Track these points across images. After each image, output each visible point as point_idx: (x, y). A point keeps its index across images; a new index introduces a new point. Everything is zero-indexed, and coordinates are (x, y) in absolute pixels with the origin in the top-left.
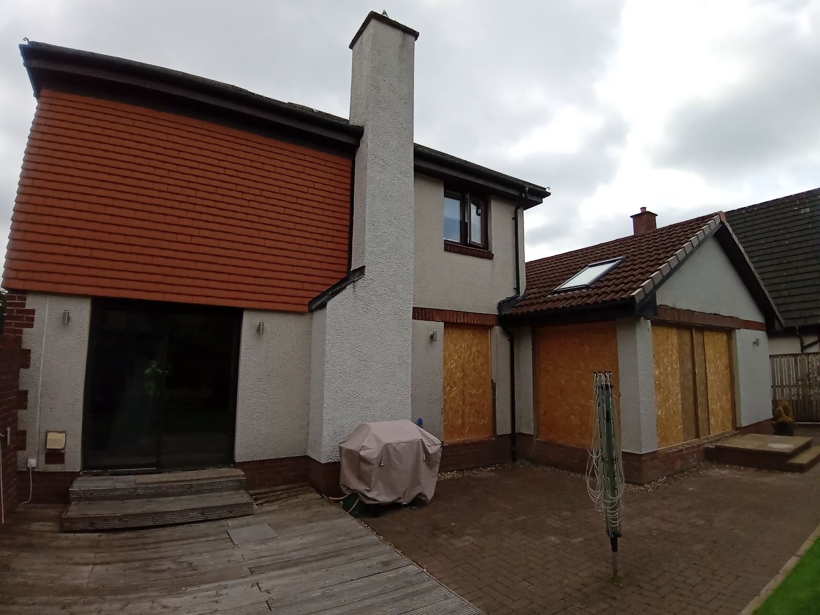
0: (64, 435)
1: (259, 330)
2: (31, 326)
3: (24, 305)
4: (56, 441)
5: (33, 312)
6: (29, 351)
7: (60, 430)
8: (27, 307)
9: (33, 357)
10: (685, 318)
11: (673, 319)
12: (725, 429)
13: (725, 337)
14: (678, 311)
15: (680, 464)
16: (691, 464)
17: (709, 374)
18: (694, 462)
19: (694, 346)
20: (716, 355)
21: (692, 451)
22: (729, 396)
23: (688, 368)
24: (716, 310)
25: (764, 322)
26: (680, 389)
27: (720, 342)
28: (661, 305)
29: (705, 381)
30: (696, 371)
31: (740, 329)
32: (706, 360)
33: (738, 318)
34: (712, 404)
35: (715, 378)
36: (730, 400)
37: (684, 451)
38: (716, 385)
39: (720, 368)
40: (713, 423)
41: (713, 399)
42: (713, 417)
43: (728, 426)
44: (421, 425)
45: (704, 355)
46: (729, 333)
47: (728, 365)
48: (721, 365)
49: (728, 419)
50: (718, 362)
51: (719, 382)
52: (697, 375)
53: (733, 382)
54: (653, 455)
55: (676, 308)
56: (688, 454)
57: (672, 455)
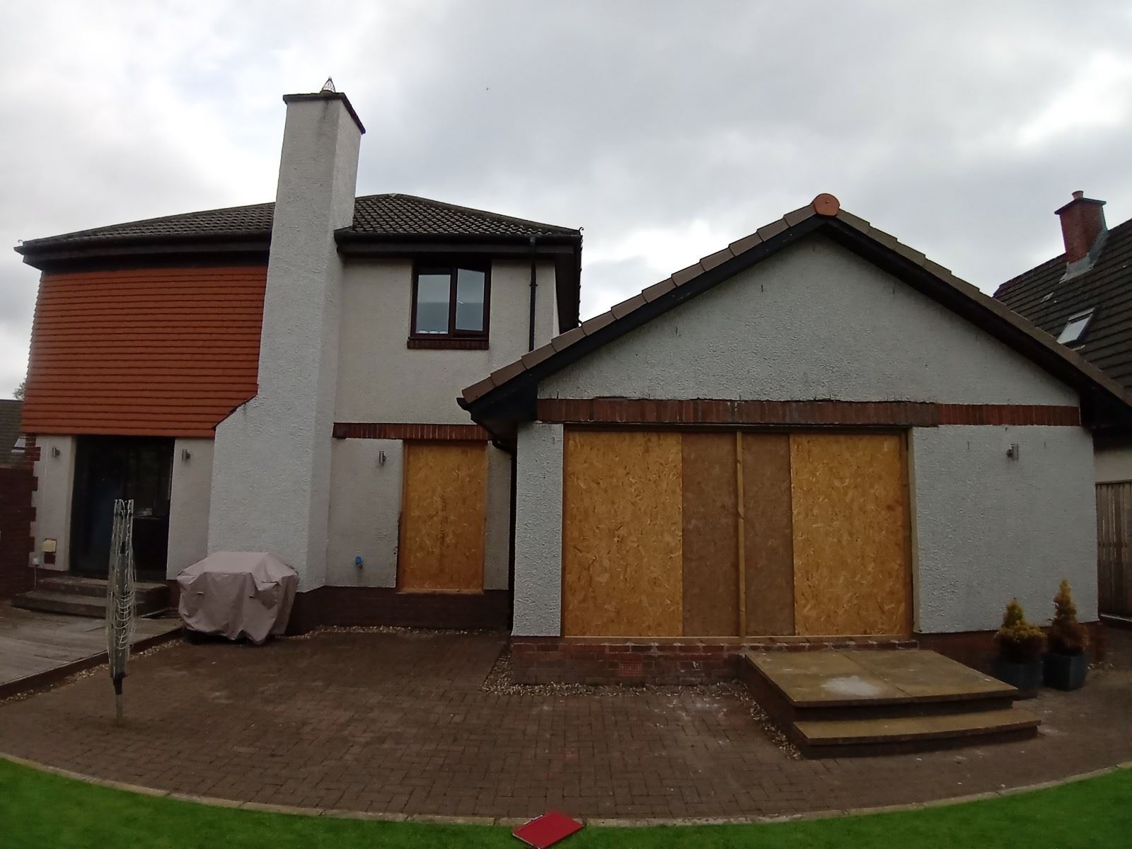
0: (55, 542)
1: (187, 456)
2: (38, 460)
3: (34, 444)
4: (48, 546)
5: (39, 449)
6: (37, 478)
7: (53, 538)
8: (36, 446)
9: (39, 483)
10: (681, 415)
11: (640, 420)
12: (868, 631)
13: (888, 445)
14: (660, 404)
15: (637, 671)
16: (678, 677)
17: (800, 517)
18: (691, 676)
19: (738, 464)
20: (842, 479)
21: (682, 654)
22: (896, 564)
23: (719, 504)
24: (822, 393)
25: (1076, 406)
26: (680, 541)
27: (864, 454)
28: (604, 397)
29: (787, 531)
30: (741, 510)
31: (935, 425)
32: (792, 489)
33: (930, 403)
34: (810, 576)
35: (830, 526)
36: (902, 574)
37: (652, 651)
38: (836, 540)
39: (855, 507)
40: (814, 614)
41: (818, 566)
42: (812, 602)
43: (880, 626)
44: (359, 564)
45: (788, 481)
46: (903, 435)
47: (897, 501)
48: (862, 500)
49: (883, 612)
50: (850, 494)
51: (851, 534)
52: (743, 519)
53: (910, 536)
54: (547, 643)
55: (652, 398)
56: (666, 658)
57: (607, 651)
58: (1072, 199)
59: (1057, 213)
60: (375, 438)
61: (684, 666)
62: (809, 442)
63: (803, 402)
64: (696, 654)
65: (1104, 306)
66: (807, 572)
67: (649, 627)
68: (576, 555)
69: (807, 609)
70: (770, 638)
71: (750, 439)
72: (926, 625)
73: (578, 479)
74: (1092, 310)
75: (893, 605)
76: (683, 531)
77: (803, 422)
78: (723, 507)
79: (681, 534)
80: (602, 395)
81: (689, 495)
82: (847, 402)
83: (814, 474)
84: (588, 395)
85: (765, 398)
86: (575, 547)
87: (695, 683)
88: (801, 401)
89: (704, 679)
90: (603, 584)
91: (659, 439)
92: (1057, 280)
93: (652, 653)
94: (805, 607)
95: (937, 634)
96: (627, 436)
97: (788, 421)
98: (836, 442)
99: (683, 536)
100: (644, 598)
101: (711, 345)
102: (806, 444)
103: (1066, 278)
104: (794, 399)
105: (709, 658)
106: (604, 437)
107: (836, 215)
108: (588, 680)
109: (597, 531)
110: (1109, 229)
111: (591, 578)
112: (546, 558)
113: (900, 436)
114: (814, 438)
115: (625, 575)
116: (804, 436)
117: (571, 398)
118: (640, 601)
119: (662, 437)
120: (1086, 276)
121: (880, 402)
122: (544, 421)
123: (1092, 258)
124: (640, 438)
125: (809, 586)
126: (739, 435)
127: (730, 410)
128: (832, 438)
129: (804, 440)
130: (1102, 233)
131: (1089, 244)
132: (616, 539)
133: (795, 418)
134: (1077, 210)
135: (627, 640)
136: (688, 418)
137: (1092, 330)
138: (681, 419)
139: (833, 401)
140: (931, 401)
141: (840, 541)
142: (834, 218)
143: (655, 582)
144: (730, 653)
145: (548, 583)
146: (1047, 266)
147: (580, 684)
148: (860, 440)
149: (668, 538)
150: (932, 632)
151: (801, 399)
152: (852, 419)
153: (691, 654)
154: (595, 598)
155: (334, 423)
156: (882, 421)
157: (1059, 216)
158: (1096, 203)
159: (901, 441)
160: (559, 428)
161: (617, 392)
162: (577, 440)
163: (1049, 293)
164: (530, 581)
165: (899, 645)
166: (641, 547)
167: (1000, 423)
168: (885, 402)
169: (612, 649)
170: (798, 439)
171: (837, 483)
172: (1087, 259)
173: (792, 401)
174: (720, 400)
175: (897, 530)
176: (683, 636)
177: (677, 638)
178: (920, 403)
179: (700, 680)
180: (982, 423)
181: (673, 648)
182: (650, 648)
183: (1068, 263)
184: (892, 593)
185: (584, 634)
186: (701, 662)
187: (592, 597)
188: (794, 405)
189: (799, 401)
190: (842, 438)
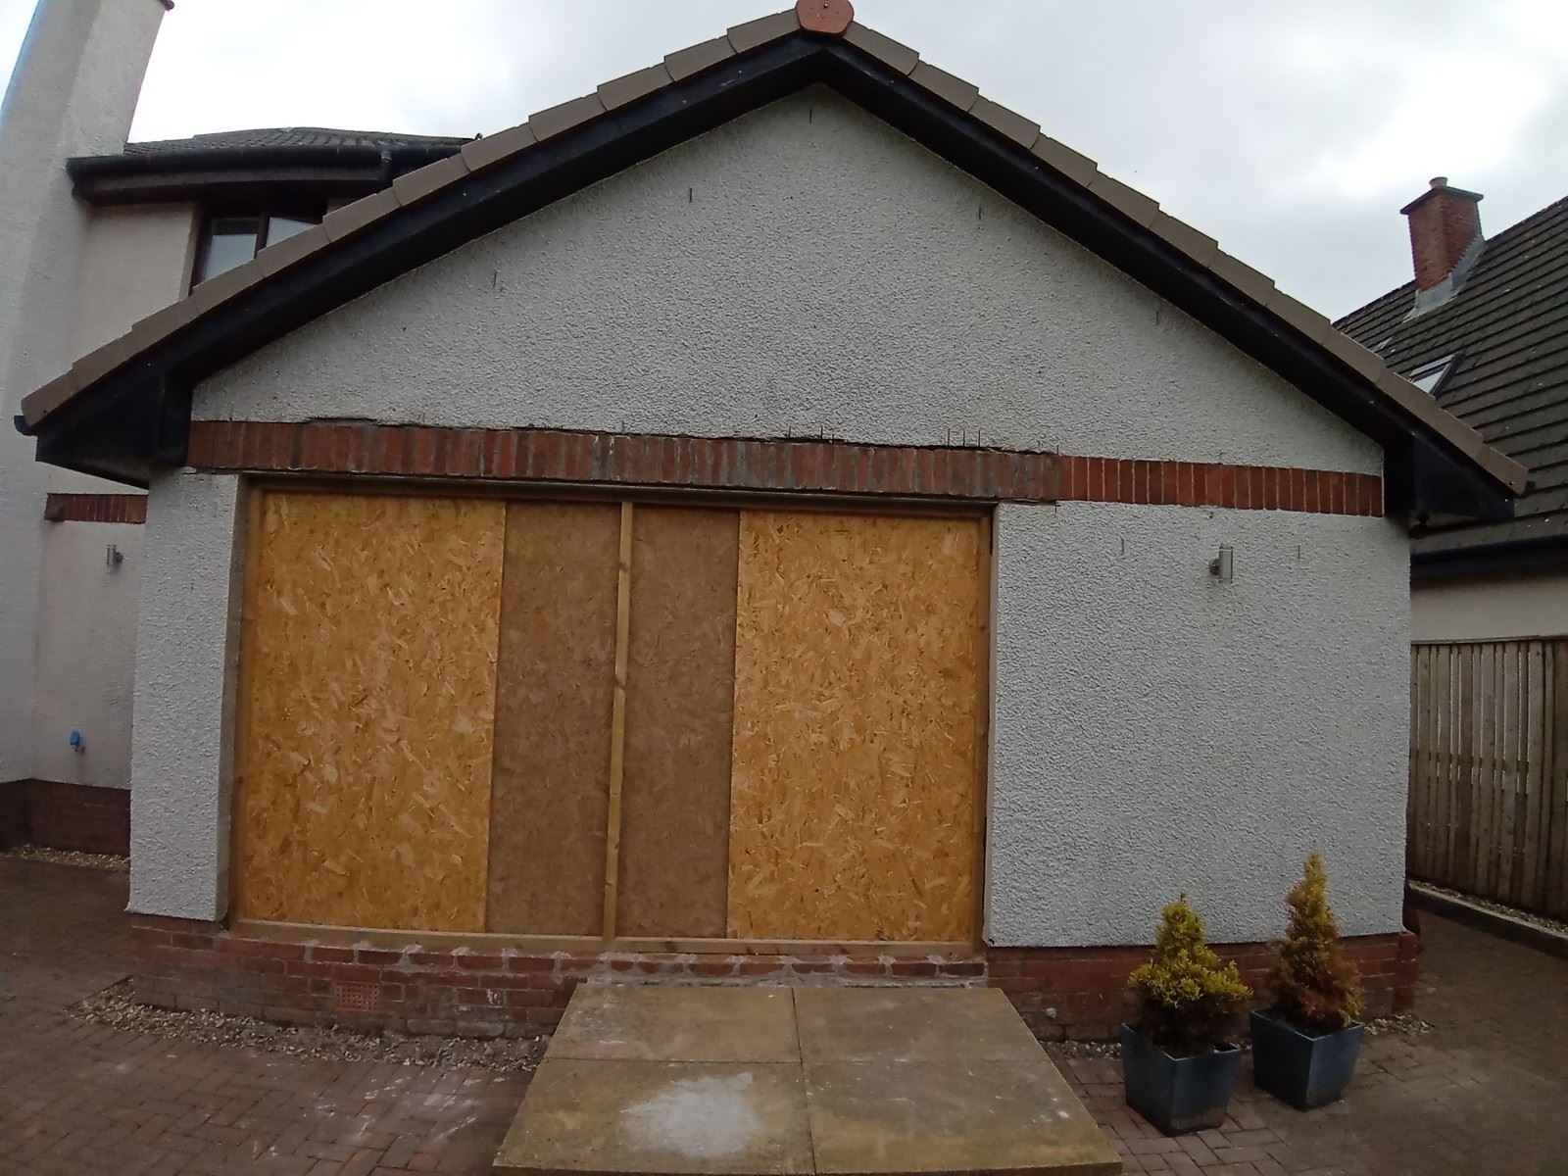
10: (489, 460)
11: (398, 469)
12: (887, 932)
13: (953, 542)
14: (446, 436)
15: (368, 1002)
16: (455, 1019)
17: (752, 689)
18: (482, 1019)
19: (621, 573)
20: (847, 611)
21: (464, 973)
22: (954, 794)
23: (577, 656)
24: (804, 423)
25: (1371, 473)
26: (488, 731)
27: (900, 560)
28: (327, 419)
29: (723, 717)
30: (620, 670)
31: (1053, 502)
32: (738, 628)
33: (1043, 453)
34: (765, 812)
35: (815, 708)
36: (967, 817)
37: (401, 962)
38: (825, 739)
39: (873, 671)
40: (770, 891)
41: (784, 795)
42: (768, 868)
43: (912, 924)
44: (77, 743)
45: (732, 612)
46: (985, 521)
47: (962, 660)
48: (888, 656)
49: (920, 893)
50: (863, 642)
51: (859, 728)
52: (623, 688)
53: (986, 736)
54: (190, 932)
55: (430, 423)
56: (430, 979)
57: (308, 959)
58: (1429, 188)
59: (1403, 211)
60: (106, 521)
61: (469, 997)
62: (780, 530)
63: (762, 441)
64: (493, 974)
65: (1471, 350)
66: (760, 805)
67: (415, 911)
68: (269, 755)
69: (755, 881)
70: (668, 943)
71: (654, 520)
72: (1002, 929)
73: (279, 593)
74: (1449, 358)
75: (942, 881)
76: (496, 713)
77: (756, 484)
78: (587, 662)
79: (492, 717)
80: (321, 414)
81: (514, 635)
82: (857, 444)
83: (786, 598)
84: (295, 411)
85: (678, 430)
86: (267, 737)
87: (491, 1034)
88: (758, 440)
89: (510, 1025)
90: (323, 817)
91: (458, 514)
92: (1398, 319)
93: (400, 967)
94: (749, 878)
95: (1029, 949)
96: (390, 506)
97: (723, 481)
98: (841, 531)
99: (496, 721)
100: (405, 848)
101: (569, 312)
102: (775, 535)
103: (1414, 314)
104: (741, 435)
105: (521, 983)
106: (340, 507)
107: (844, 32)
108: (273, 1012)
109: (315, 705)
110: (1486, 239)
111: (298, 804)
112: (189, 757)
113: (978, 520)
114: (793, 520)
115: (369, 798)
116: (771, 517)
117: (259, 420)
118: (399, 856)
119: (463, 511)
120: (1444, 310)
121: (931, 448)
122: (201, 469)
123: (1456, 284)
124: (416, 509)
125: (763, 834)
126: (627, 510)
127: (599, 454)
128: (833, 523)
129: (770, 523)
130: (1475, 243)
131: (1452, 258)
132: (353, 725)
133: (741, 475)
134: (1436, 206)
135: (360, 936)
136: (502, 467)
137: (1444, 390)
138: (488, 470)
139: (827, 441)
140: (1044, 449)
141: (834, 741)
142: (837, 40)
143: (430, 818)
144: (567, 974)
145: (191, 810)
146: (1385, 301)
147: (254, 1019)
148: (893, 528)
149: (464, 726)
150: (1018, 944)
151: (757, 435)
152: (867, 484)
153: (482, 973)
154: (304, 845)
155: (49, 494)
156: (933, 488)
157: (1406, 216)
158: (1467, 196)
159: (979, 531)
160: (229, 484)
161: (357, 408)
162: (285, 511)
163: (1385, 340)
164: (158, 804)
165: (942, 968)
166: (404, 743)
167: (1199, 502)
168: (943, 447)
169: (318, 953)
170: (758, 523)
171: (836, 618)
172: (1449, 283)
173: (739, 439)
174: (579, 432)
175: (962, 723)
176: (487, 931)
177: (464, 939)
178: (1020, 452)
179: (500, 1028)
180: (1156, 501)
181: (445, 960)
182: (396, 957)
183: (1417, 292)
184: (941, 854)
185: (282, 917)
186: (505, 990)
187: (300, 843)
188: (741, 446)
189: (751, 439)
190: (854, 524)
